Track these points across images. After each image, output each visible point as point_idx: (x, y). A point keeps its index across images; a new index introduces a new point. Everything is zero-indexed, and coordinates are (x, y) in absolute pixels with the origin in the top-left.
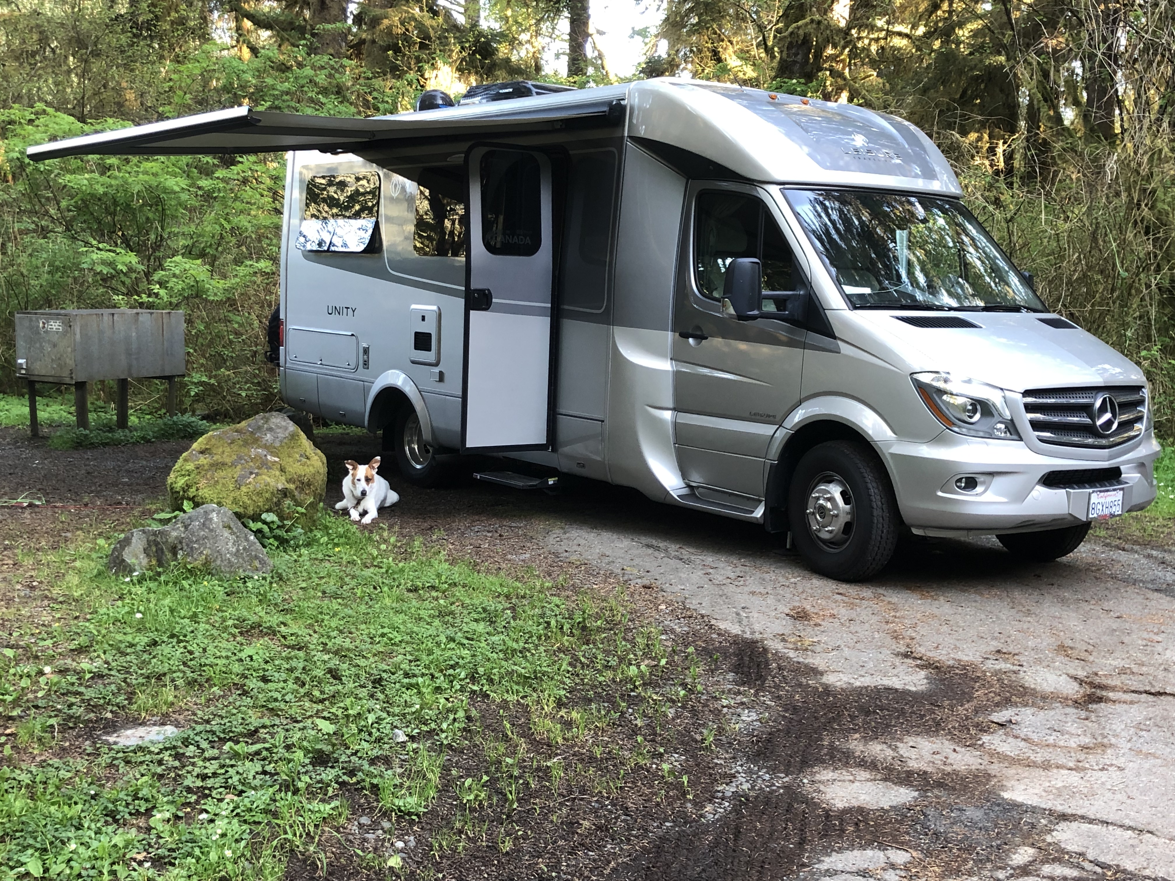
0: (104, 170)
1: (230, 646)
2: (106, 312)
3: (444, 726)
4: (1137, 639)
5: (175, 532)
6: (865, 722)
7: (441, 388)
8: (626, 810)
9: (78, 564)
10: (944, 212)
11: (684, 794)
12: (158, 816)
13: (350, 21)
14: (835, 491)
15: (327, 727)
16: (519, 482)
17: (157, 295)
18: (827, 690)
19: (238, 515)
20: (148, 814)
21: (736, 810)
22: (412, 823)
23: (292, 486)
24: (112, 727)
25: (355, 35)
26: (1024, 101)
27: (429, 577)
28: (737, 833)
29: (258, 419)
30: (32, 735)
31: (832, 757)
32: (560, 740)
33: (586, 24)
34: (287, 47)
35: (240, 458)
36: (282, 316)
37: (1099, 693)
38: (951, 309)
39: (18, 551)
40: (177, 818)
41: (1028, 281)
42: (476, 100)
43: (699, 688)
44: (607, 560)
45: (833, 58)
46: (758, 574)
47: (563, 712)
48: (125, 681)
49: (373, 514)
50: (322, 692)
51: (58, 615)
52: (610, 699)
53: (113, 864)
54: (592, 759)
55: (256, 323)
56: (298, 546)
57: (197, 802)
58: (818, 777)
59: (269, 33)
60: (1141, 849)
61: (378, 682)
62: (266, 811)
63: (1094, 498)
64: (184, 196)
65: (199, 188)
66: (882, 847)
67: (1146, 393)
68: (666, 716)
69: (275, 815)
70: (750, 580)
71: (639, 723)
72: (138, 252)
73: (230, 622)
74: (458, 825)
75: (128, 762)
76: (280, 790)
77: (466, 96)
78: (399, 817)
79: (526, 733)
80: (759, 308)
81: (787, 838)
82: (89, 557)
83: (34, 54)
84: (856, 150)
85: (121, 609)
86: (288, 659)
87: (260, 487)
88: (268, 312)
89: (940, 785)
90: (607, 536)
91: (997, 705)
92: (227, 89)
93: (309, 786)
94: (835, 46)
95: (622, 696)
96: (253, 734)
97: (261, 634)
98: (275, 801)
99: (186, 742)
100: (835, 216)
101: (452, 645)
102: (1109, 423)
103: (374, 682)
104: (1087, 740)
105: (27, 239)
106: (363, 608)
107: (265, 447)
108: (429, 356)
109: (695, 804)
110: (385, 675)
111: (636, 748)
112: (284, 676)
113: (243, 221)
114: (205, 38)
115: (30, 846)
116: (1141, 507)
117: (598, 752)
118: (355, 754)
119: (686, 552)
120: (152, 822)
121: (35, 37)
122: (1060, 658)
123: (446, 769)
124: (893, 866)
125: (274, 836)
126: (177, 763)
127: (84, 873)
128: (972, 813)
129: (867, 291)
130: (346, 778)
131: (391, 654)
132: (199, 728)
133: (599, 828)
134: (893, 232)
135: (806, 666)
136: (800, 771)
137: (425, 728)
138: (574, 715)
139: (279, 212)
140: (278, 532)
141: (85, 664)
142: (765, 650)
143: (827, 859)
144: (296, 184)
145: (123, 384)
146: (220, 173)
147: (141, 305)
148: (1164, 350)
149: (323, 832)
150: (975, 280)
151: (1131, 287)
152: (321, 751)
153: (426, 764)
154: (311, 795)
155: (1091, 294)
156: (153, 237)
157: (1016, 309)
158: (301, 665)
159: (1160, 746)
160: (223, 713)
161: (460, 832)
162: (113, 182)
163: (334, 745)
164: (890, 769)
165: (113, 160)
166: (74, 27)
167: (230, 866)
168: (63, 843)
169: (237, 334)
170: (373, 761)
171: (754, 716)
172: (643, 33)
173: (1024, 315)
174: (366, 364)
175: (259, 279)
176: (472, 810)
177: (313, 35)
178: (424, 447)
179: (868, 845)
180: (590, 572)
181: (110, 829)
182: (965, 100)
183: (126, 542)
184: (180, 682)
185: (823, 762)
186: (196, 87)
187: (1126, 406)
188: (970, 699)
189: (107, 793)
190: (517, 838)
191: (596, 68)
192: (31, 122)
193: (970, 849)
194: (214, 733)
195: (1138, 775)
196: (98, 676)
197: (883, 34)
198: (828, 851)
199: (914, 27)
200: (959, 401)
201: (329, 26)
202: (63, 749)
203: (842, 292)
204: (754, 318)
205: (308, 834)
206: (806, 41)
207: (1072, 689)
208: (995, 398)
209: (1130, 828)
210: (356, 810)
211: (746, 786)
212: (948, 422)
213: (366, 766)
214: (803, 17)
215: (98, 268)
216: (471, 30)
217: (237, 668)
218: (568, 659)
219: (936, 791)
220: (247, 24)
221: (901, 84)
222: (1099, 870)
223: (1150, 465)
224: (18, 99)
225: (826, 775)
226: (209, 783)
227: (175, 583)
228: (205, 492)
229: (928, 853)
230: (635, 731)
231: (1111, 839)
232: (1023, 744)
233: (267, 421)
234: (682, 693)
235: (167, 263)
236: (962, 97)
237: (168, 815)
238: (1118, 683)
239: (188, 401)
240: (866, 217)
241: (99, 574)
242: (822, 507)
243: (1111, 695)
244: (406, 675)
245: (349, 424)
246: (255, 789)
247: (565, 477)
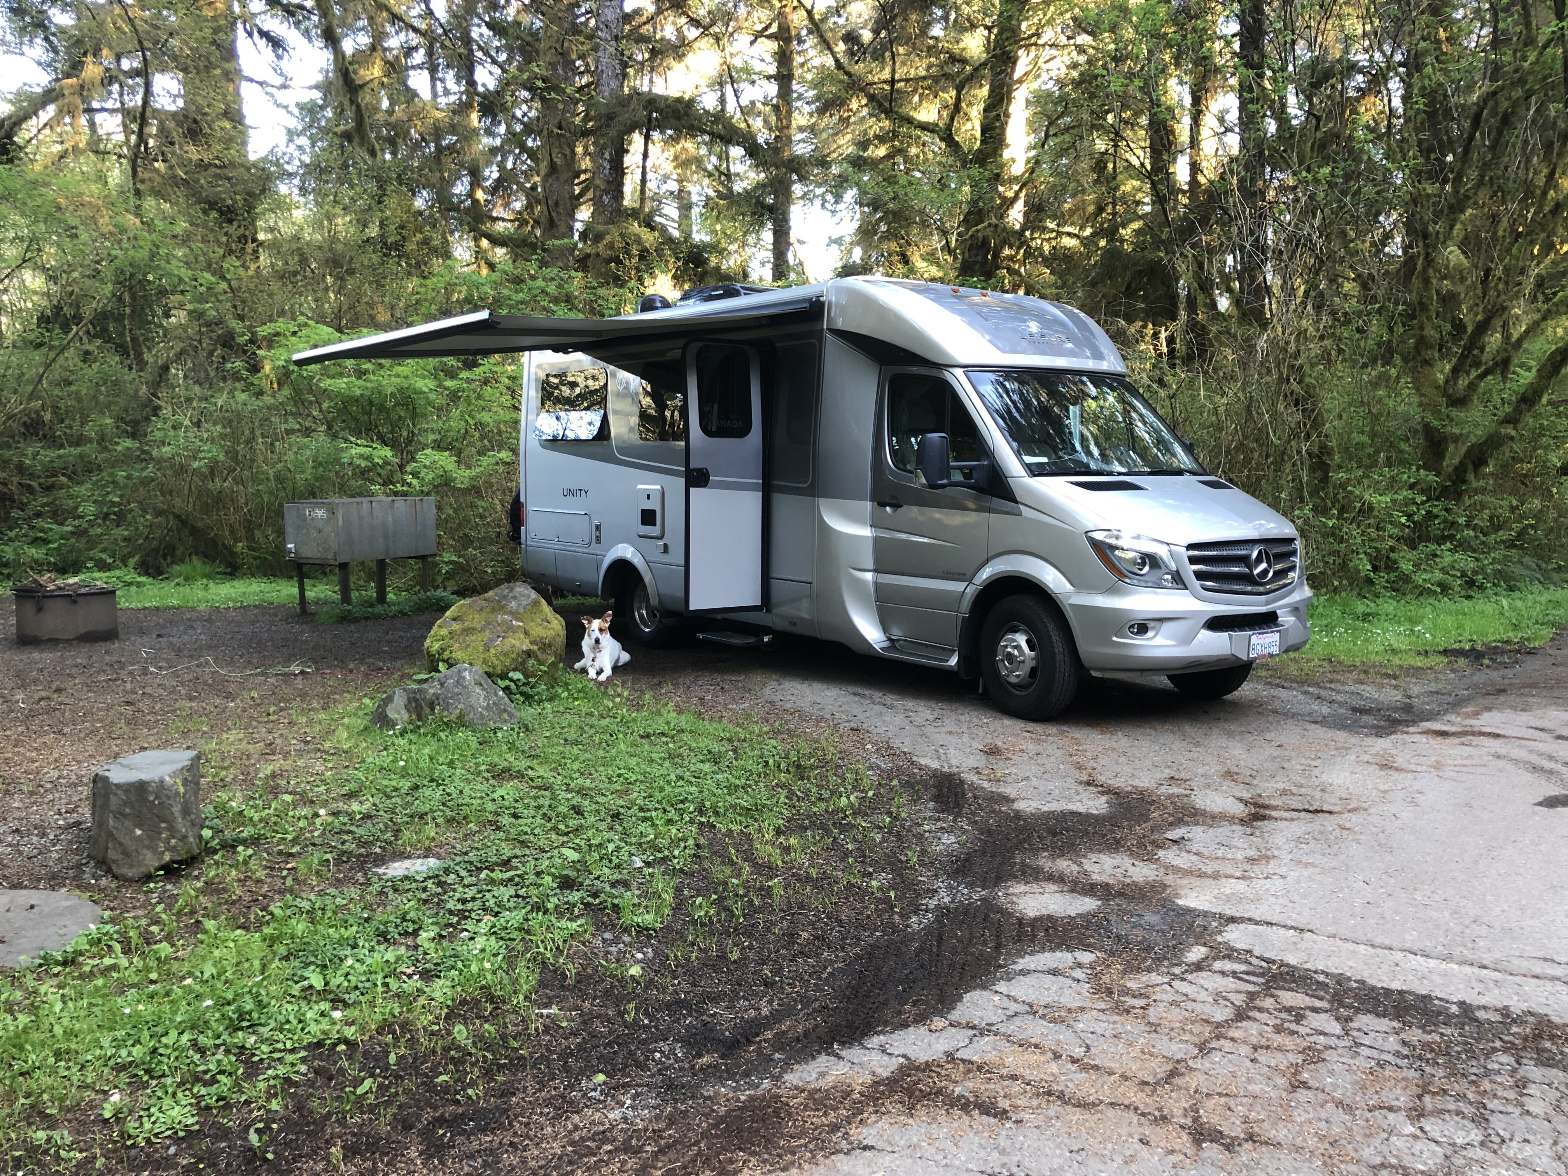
0: (361, 374)
1: (486, 785)
2: (365, 500)
3: (676, 853)
4: (1296, 764)
5: (432, 689)
6: (1052, 842)
7: (666, 558)
8: (840, 922)
9: (346, 720)
10: (1113, 389)
11: (892, 907)
12: (424, 935)
13: (576, 237)
14: (1021, 639)
15: (573, 855)
16: (739, 641)
17: (409, 485)
18: (1018, 816)
19: (489, 675)
20: (415, 933)
21: (938, 920)
22: (649, 937)
23: (535, 648)
24: (381, 860)
25: (580, 250)
26: (1183, 293)
27: (659, 725)
28: (940, 940)
29: (504, 589)
30: (310, 868)
31: (1023, 873)
32: (779, 863)
33: (787, 234)
34: (521, 263)
35: (489, 623)
36: (522, 499)
37: (1262, 811)
38: (1120, 474)
39: (293, 712)
40: (441, 937)
41: (1189, 449)
42: (691, 301)
43: (903, 815)
44: (817, 707)
45: (1011, 258)
46: (954, 717)
47: (782, 839)
48: (391, 820)
49: (608, 672)
50: (567, 826)
51: (330, 765)
52: (824, 827)
53: (385, 977)
54: (808, 879)
55: (499, 507)
56: (541, 701)
57: (459, 923)
58: (1011, 890)
59: (503, 250)
60: (1303, 945)
61: (616, 816)
62: (520, 929)
63: (1255, 639)
64: (432, 396)
65: (446, 388)
66: (1070, 949)
67: (1298, 545)
68: (874, 840)
69: (528, 932)
70: (947, 722)
71: (850, 847)
72: (393, 448)
73: (483, 768)
74: (690, 938)
75: (396, 890)
76: (532, 911)
77: (682, 299)
78: (638, 932)
79: (749, 857)
80: (948, 478)
81: (985, 944)
82: (355, 714)
83: (295, 273)
84: (1031, 335)
85: (386, 759)
86: (536, 798)
87: (506, 648)
88: (509, 499)
89: (1121, 894)
90: (818, 686)
91: (1171, 824)
92: (468, 300)
93: (557, 906)
94: (1011, 247)
95: (834, 824)
96: (506, 864)
97: (512, 777)
98: (527, 920)
99: (447, 871)
100: (1015, 397)
101: (681, 783)
102: (1265, 572)
103: (612, 816)
104: (1252, 853)
105: (293, 438)
106: (601, 753)
107: (511, 613)
108: (654, 531)
109: (901, 915)
110: (622, 810)
111: (848, 869)
112: (532, 812)
113: (486, 417)
114: (447, 255)
115: (311, 963)
116: (1296, 648)
117: (814, 873)
118: (598, 878)
119: (889, 699)
120: (419, 941)
121: (296, 258)
122: (1229, 783)
123: (678, 890)
124: (1080, 965)
125: (527, 950)
126: (439, 890)
127: (360, 985)
128: (1151, 918)
129: (1045, 460)
130: (590, 899)
131: (627, 792)
132: (458, 859)
133: (816, 938)
134: (1067, 410)
135: (999, 794)
136: (996, 885)
137: (659, 855)
138: (792, 841)
139: (517, 409)
140: (524, 689)
141: (355, 807)
142: (962, 782)
143: (1021, 961)
144: (533, 384)
145: (381, 563)
146: (464, 375)
147: (396, 494)
148: (1315, 509)
149: (571, 946)
150: (1143, 452)
151: (1283, 453)
152: (567, 877)
153: (660, 886)
154: (560, 915)
155: (1247, 461)
156: (405, 434)
157: (1179, 472)
158: (547, 803)
159: (1318, 856)
160: (479, 845)
161: (693, 944)
162: (369, 385)
163: (578, 871)
164: (1075, 882)
165: (367, 366)
166: (331, 249)
167: (489, 977)
168: (341, 960)
169: (482, 517)
170: (613, 885)
171: (953, 839)
172: (838, 241)
173: (1187, 477)
174: (598, 539)
175: (501, 469)
176: (703, 925)
177: (544, 250)
178: (651, 613)
179: (1058, 947)
180: (802, 715)
181: (382, 947)
182: (1130, 292)
183: (389, 699)
184: (440, 820)
185: (1016, 877)
186: (441, 299)
187: (1279, 557)
188: (1147, 820)
189: (379, 916)
190: (743, 948)
191: (798, 274)
192: (294, 333)
193: (1149, 949)
194: (471, 863)
195: (1299, 882)
196: (367, 817)
197: (1053, 235)
198: (1021, 954)
199: (1082, 228)
200: (1130, 555)
201: (557, 242)
202: (338, 880)
203: (1022, 461)
204: (943, 486)
205: (558, 948)
206: (985, 242)
207: (1239, 809)
208: (1162, 552)
209: (1292, 928)
210: (600, 927)
211: (947, 900)
212: (1121, 575)
213: (608, 889)
214: (982, 222)
215: (358, 462)
216: (686, 241)
217: (490, 806)
218: (784, 793)
219: (1117, 900)
220: (485, 243)
221: (1072, 280)
222: (1264, 964)
223: (1303, 609)
224: (282, 313)
225: (1020, 888)
226: (469, 906)
227: (433, 735)
228: (458, 655)
229: (1112, 953)
230: (847, 854)
231: (1275, 937)
232: (1195, 858)
233: (511, 590)
234: (888, 820)
235: (419, 456)
236: (1127, 289)
237: (432, 934)
238: (1280, 803)
239: (439, 580)
240: (1044, 397)
241: (366, 729)
242: (1009, 654)
243: (1273, 813)
244: (641, 809)
245: (584, 595)
246: (509, 910)
247: (779, 635)
